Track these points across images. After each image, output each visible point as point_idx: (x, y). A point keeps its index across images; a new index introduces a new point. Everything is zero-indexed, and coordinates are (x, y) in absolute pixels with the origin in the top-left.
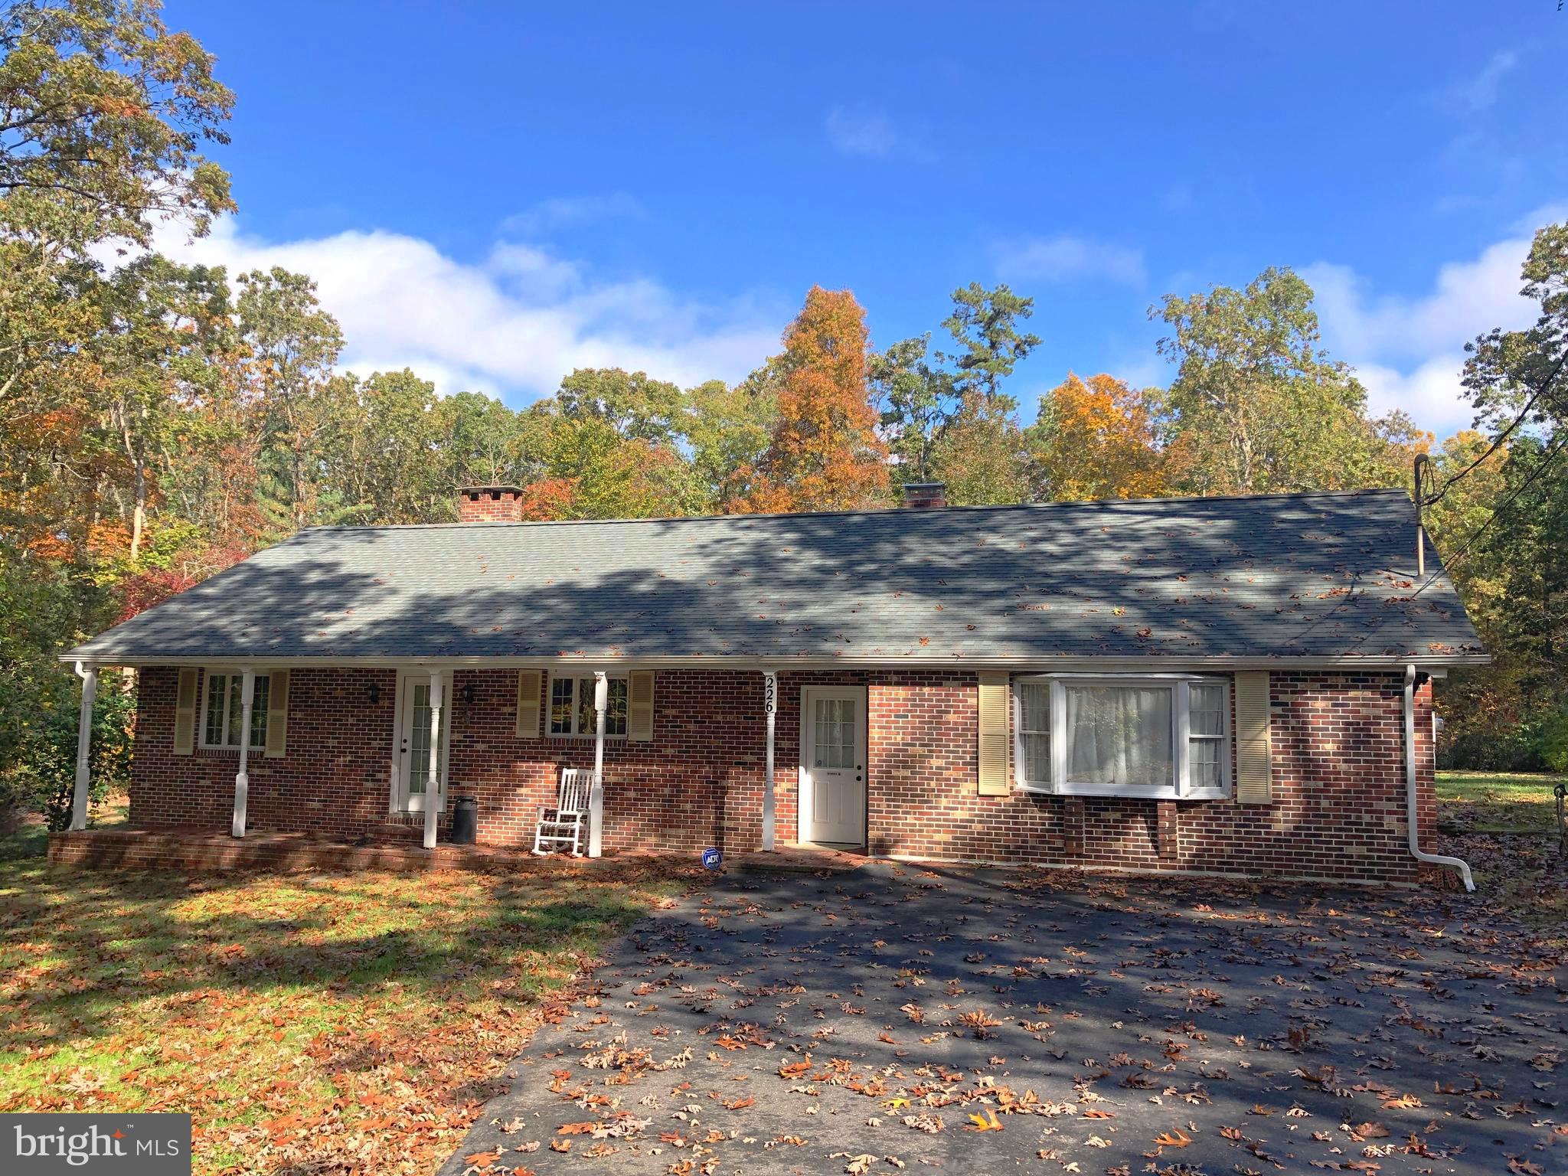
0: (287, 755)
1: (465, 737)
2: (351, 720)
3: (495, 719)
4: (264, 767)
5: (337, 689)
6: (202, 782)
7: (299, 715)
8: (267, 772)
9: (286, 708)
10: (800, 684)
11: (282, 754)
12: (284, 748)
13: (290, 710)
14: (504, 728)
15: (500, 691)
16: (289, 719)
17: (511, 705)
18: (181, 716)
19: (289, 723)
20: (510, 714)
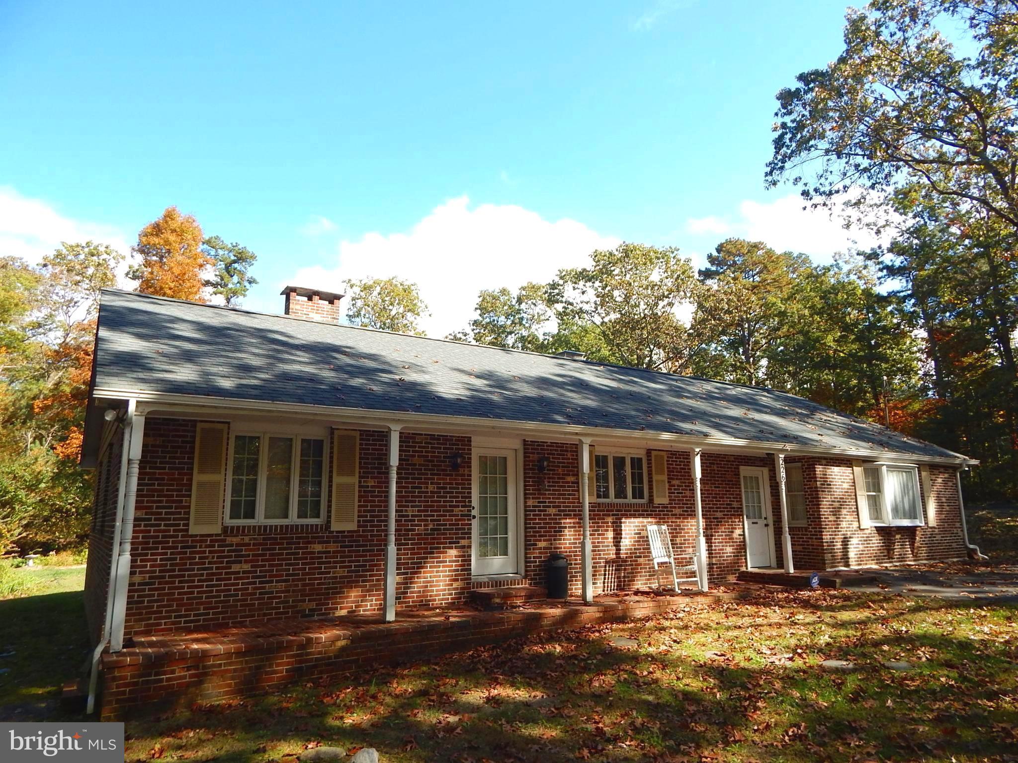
0: (359, 526)
1: (539, 502)
2: (431, 488)
3: (561, 486)
4: (329, 542)
5: (414, 456)
6: (235, 568)
7: (371, 483)
8: (332, 547)
9: (357, 475)
10: (739, 465)
11: (353, 526)
12: (356, 519)
13: (360, 477)
14: (569, 495)
15: (564, 463)
16: (360, 487)
17: (573, 475)
18: (201, 485)
19: (360, 491)
20: (573, 483)
